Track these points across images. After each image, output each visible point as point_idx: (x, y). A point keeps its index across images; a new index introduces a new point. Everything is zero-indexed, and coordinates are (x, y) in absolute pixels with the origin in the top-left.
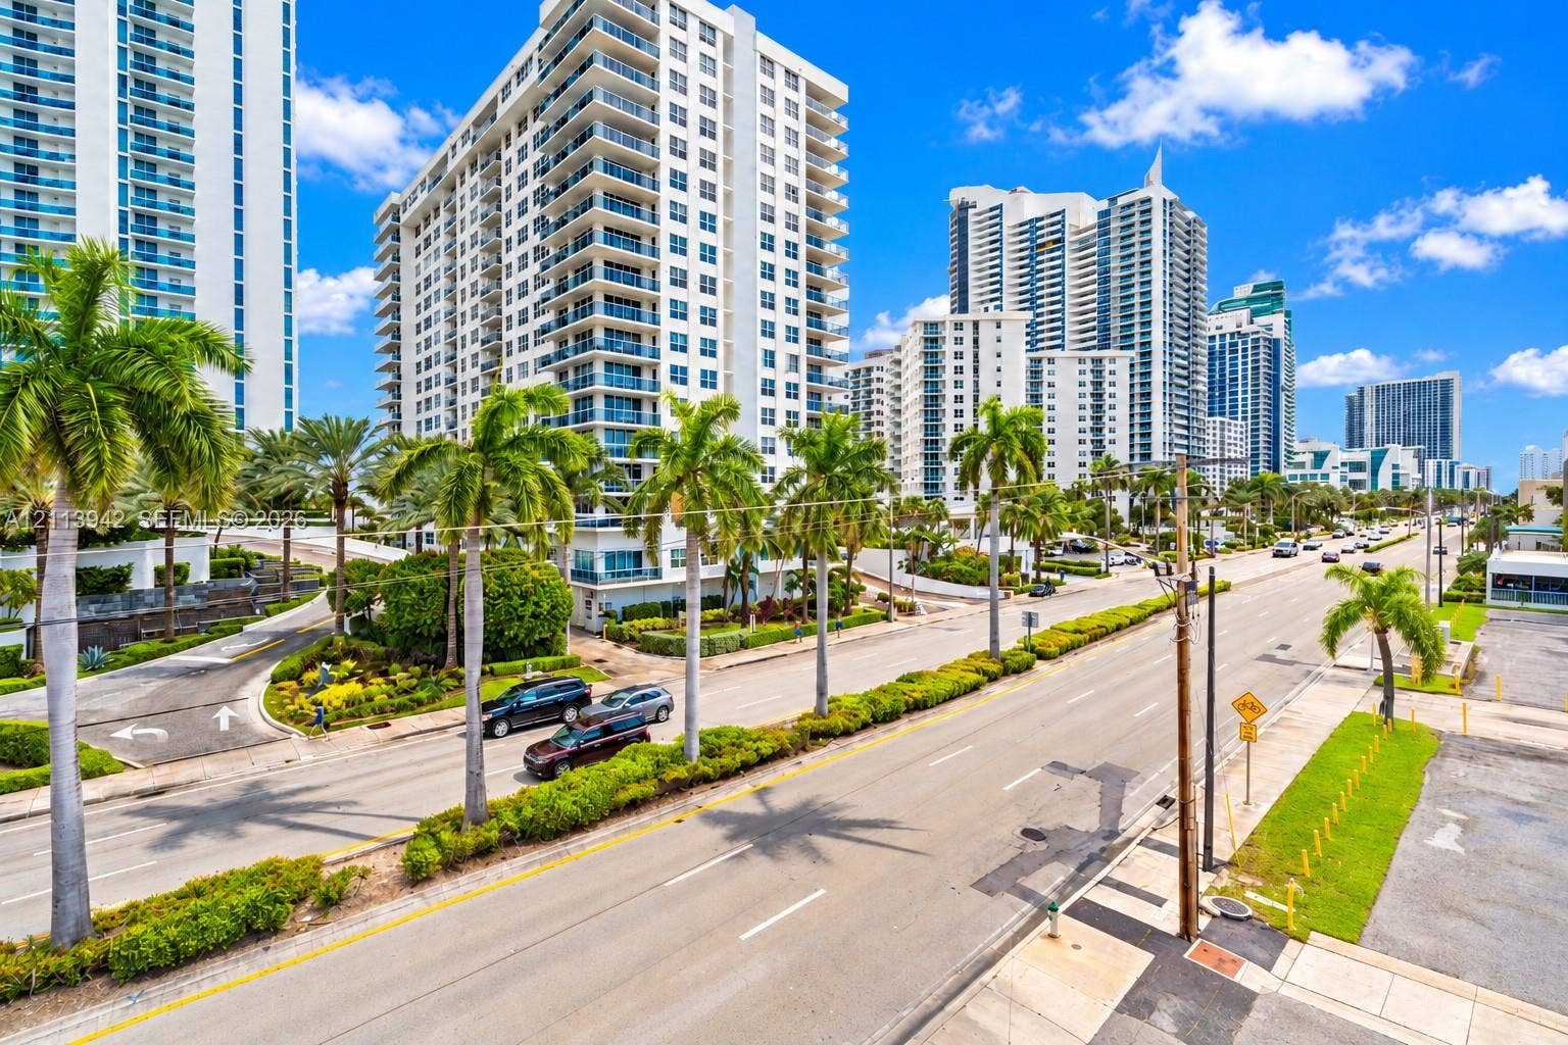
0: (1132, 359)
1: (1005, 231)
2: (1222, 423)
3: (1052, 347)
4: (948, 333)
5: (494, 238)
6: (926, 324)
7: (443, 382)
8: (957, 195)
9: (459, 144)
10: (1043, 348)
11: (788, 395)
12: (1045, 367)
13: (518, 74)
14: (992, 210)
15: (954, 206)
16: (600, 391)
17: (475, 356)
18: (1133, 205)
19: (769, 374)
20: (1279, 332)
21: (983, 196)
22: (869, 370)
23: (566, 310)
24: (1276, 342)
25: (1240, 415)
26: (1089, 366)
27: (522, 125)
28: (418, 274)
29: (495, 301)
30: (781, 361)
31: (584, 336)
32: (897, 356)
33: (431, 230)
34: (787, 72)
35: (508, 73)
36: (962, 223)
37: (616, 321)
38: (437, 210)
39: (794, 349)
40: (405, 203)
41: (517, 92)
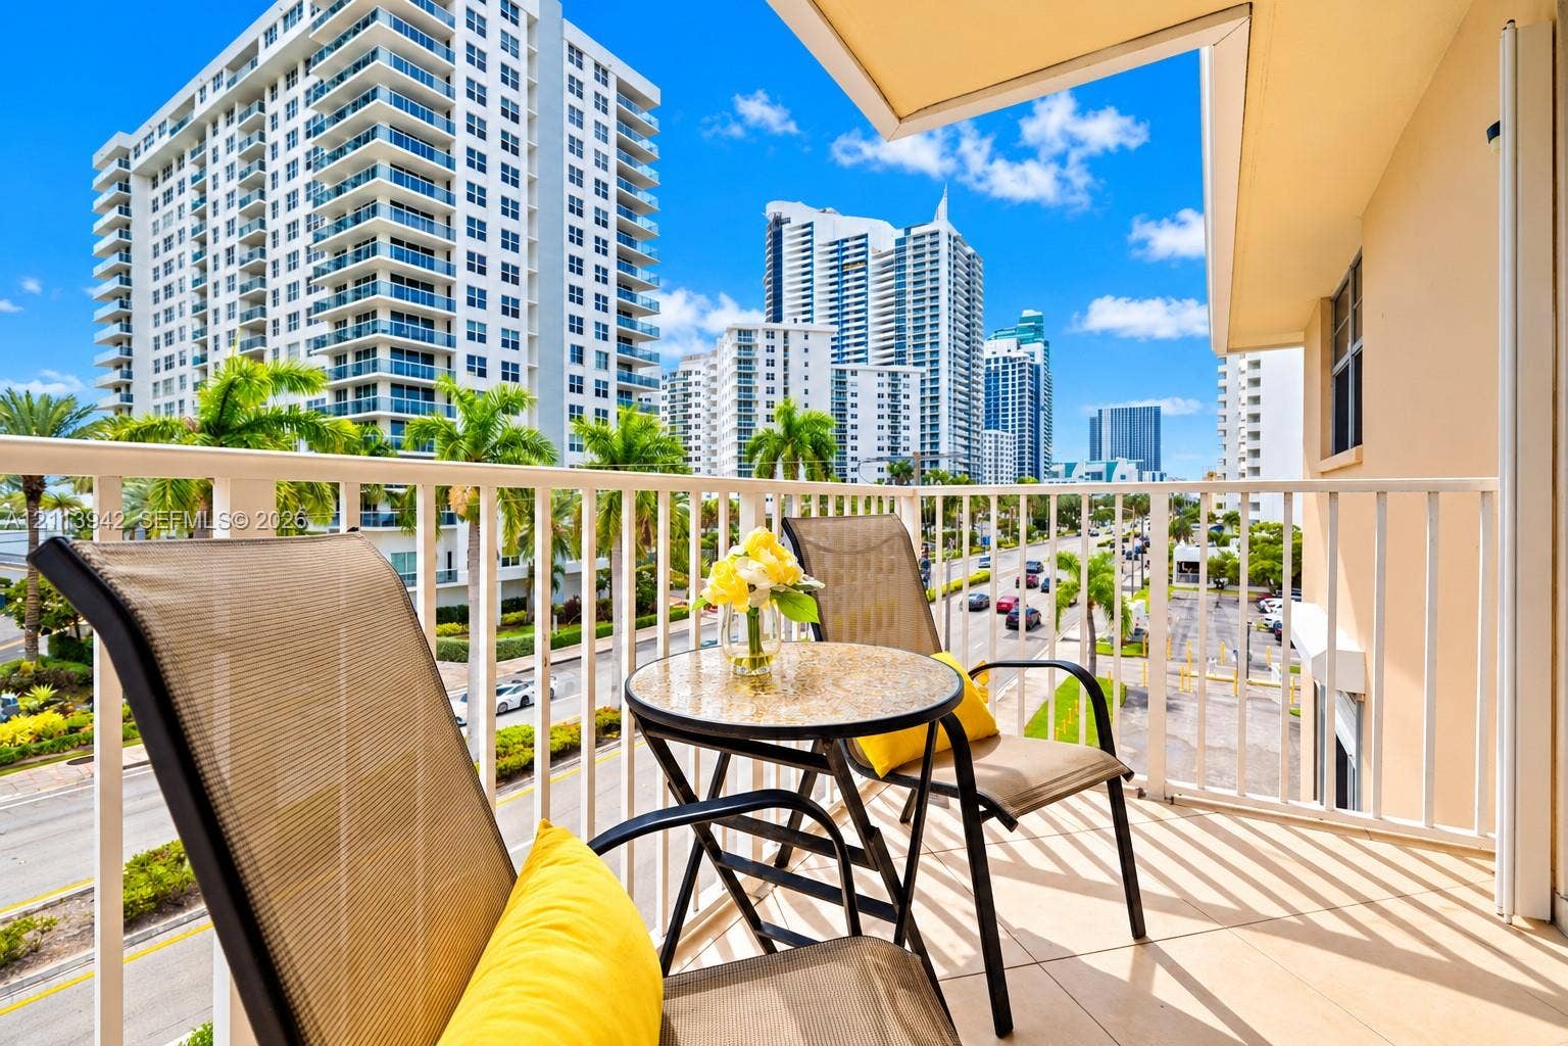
0: (923, 375)
1: (817, 249)
2: (996, 436)
3: (856, 361)
4: (761, 341)
5: (256, 201)
6: (740, 331)
7: (189, 361)
8: (773, 209)
9: (210, 87)
10: (848, 361)
11: (597, 393)
12: (850, 378)
13: (285, 18)
14: (804, 227)
15: (771, 219)
16: (385, 379)
17: (231, 333)
18: (923, 236)
19: (577, 370)
20: (1039, 360)
21: (796, 213)
22: (688, 373)
23: (345, 287)
24: (1038, 368)
25: (1010, 429)
26: (886, 379)
27: (291, 76)
28: (155, 232)
29: (258, 273)
30: (590, 358)
31: (366, 317)
32: (712, 361)
33: (172, 182)
34: (597, 66)
35: (272, 16)
36: (777, 238)
37: (406, 305)
38: (181, 159)
39: (604, 346)
40: (136, 148)
41: (284, 39)
